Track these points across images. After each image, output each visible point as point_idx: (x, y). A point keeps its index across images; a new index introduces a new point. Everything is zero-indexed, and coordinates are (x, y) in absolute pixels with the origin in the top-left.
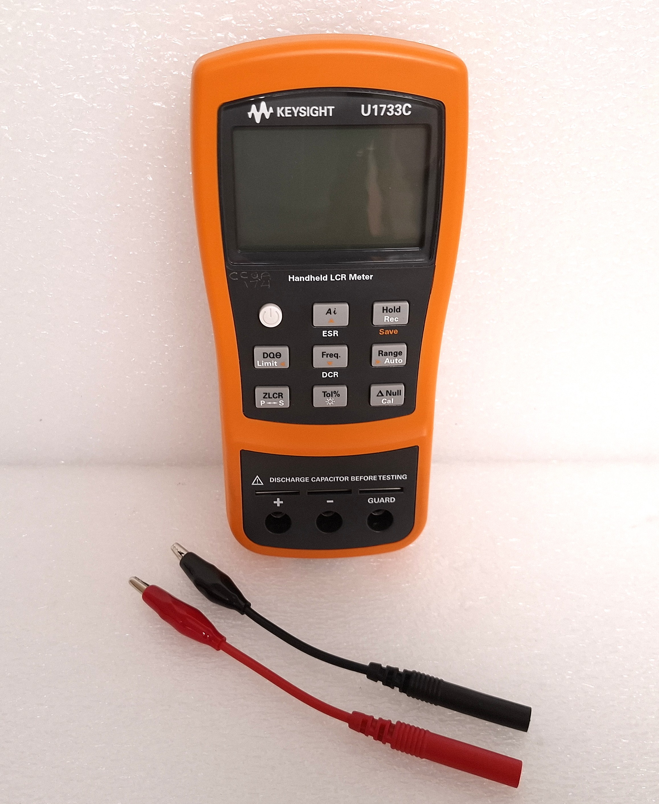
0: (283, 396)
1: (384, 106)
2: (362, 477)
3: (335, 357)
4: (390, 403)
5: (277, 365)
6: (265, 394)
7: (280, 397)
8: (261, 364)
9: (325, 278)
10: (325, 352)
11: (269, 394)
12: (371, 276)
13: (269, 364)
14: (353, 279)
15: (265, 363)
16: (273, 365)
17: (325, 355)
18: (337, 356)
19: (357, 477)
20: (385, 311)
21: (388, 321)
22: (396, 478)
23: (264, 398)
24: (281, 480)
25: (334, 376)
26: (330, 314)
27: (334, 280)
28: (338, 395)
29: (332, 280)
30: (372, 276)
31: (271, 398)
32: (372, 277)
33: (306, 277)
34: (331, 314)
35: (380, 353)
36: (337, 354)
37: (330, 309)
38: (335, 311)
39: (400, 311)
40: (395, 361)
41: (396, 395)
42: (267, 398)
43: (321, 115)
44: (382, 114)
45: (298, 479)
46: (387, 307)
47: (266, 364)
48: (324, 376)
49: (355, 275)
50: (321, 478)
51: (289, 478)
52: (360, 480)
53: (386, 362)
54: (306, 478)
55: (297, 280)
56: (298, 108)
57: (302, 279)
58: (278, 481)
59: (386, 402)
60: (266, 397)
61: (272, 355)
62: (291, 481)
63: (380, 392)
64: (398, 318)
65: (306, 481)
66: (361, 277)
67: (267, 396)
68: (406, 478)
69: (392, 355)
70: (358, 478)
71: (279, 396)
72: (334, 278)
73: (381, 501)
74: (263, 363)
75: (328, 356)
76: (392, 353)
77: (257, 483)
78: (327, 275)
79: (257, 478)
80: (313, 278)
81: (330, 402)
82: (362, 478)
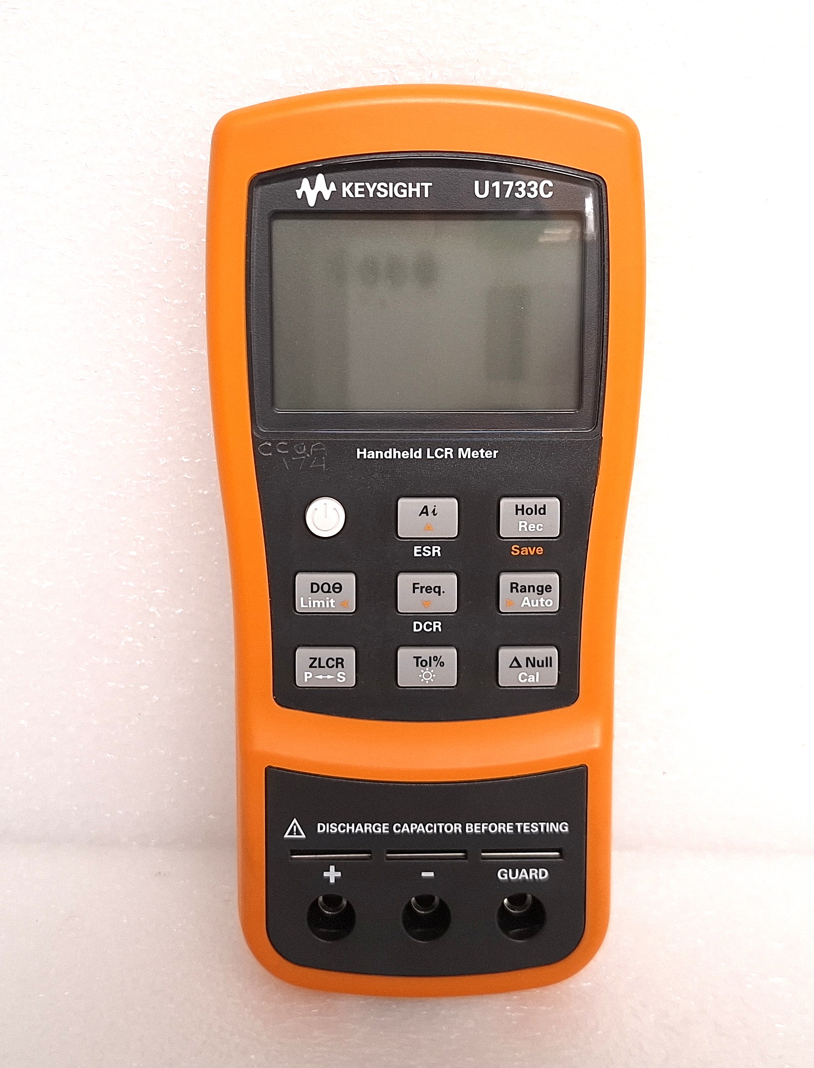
0: (344, 663)
1: (511, 184)
2: (485, 826)
3: (435, 592)
4: (533, 681)
5: (334, 607)
6: (313, 660)
7: (340, 665)
8: (306, 603)
9: (418, 455)
10: (418, 584)
11: (320, 659)
12: (495, 452)
13: (321, 603)
14: (464, 457)
15: (314, 602)
16: (328, 606)
17: (418, 588)
18: (438, 591)
19: (478, 826)
20: (520, 512)
21: (526, 530)
22: (547, 830)
23: (311, 666)
24: (337, 827)
25: (435, 630)
26: (425, 514)
27: (433, 457)
28: (442, 664)
29: (429, 457)
30: (497, 452)
31: (324, 667)
32: (497, 454)
33: (386, 453)
34: (427, 515)
35: (514, 587)
36: (439, 587)
37: (426, 507)
38: (434, 510)
39: (544, 513)
40: (539, 602)
41: (543, 666)
42: (316, 667)
43: (410, 195)
44: (507, 196)
45: (369, 828)
46: (523, 506)
47: (316, 603)
48: (417, 629)
49: (468, 450)
50: (412, 825)
51: (353, 825)
52: (483, 831)
53: (524, 603)
54: (384, 825)
55: (371, 456)
56: (375, 184)
57: (379, 454)
58: (333, 830)
59: (526, 680)
60: (314, 665)
61: (326, 588)
62: (356, 831)
63: (516, 659)
64: (541, 525)
65: (384, 831)
66: (478, 454)
67: (316, 664)
68: (567, 828)
69: (534, 591)
70: (479, 828)
71: (337, 663)
72: (432, 454)
73: (521, 876)
74: (310, 602)
75: (424, 590)
76: (533, 587)
77: (295, 834)
78: (420, 449)
79: (295, 824)
80: (397, 454)
81: (427, 676)
82: (486, 828)
